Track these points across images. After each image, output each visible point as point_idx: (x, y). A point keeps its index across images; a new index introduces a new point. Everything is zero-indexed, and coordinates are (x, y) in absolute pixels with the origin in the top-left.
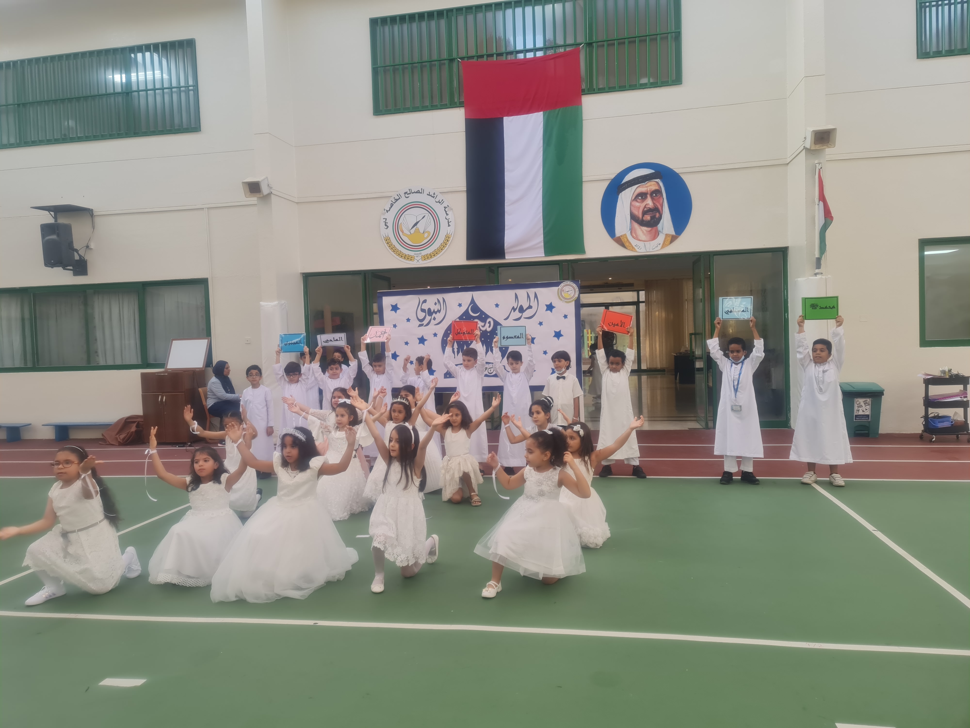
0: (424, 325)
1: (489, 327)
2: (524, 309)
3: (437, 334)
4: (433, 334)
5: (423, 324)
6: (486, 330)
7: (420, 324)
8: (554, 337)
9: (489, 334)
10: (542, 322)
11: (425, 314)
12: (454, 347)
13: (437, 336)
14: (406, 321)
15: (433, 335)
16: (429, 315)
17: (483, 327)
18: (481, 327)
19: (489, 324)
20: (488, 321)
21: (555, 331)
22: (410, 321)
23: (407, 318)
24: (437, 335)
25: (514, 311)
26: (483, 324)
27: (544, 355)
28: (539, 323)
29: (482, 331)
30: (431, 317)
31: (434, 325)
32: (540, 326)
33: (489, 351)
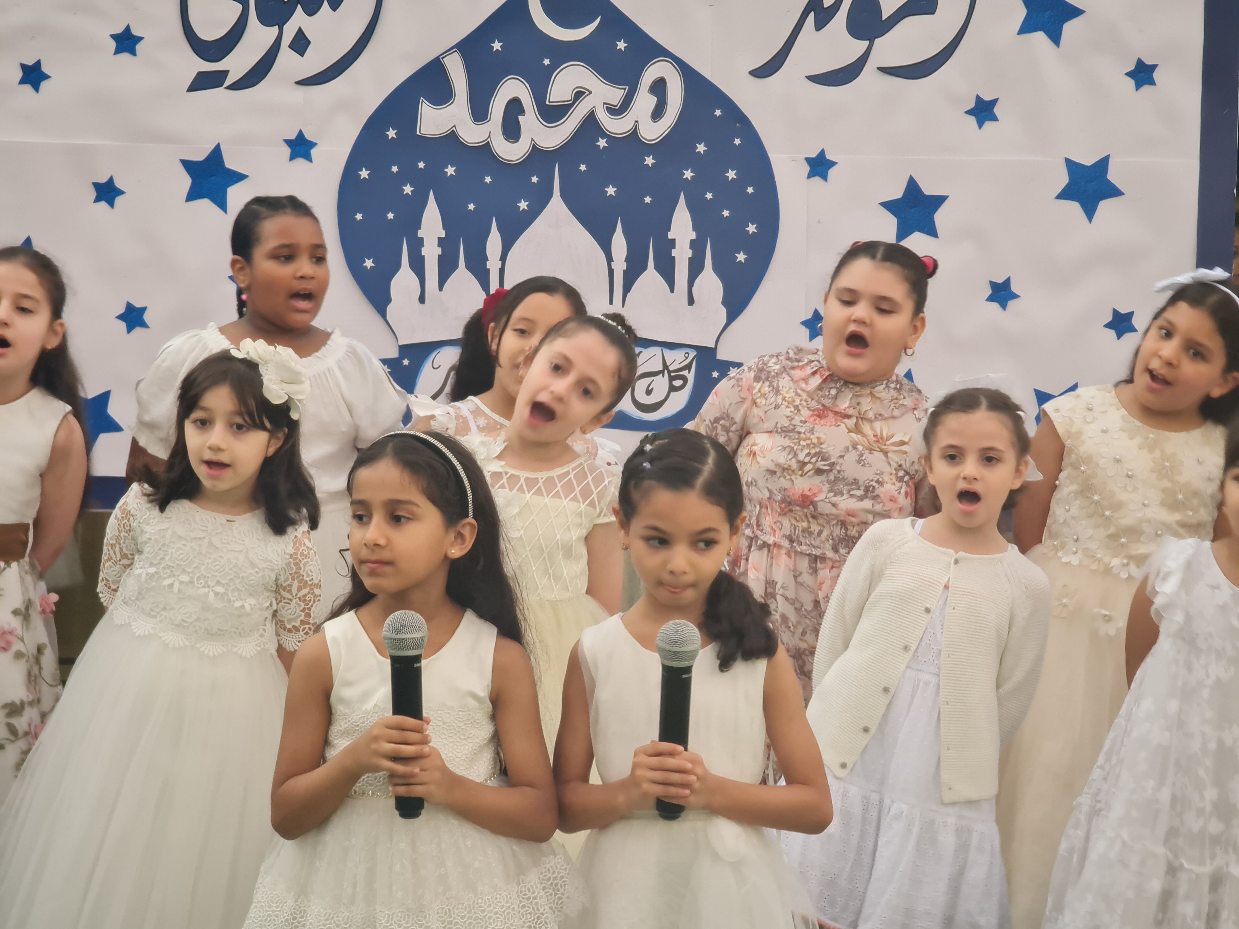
0: (229, 81)
1: (658, 113)
2: (886, 14)
3: (313, 145)
4: (288, 142)
5: (225, 73)
6: (634, 133)
7: (200, 74)
8: (1060, 196)
9: (649, 161)
10: (994, 102)
11: (239, 7)
12: (420, 234)
13: (308, 158)
14: (113, 44)
15: (287, 150)
16: (265, 20)
17: (616, 111)
18: (603, 116)
19: (654, 100)
20: (651, 73)
21: (1069, 163)
22: (139, 47)
23: (119, 30)
24: (314, 152)
25: (820, 25)
26: (616, 95)
27: (995, 306)
28: (971, 105)
29: (611, 139)
30: (276, 29)
31: (299, 83)
32: (980, 124)
33: (644, 268)
